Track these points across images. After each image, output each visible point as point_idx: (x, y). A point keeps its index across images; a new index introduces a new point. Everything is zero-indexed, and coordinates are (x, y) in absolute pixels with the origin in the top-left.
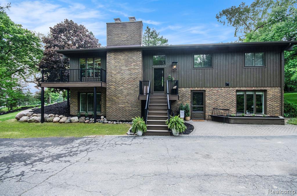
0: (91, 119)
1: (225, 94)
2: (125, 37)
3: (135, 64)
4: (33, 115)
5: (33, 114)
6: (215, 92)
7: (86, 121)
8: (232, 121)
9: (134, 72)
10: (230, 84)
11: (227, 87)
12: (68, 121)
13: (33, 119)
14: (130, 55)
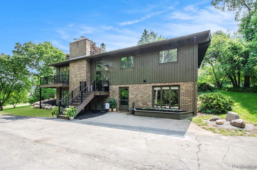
1: (143, 90)
3: (83, 69)
6: (136, 88)
9: (82, 75)
10: (147, 81)
11: (145, 84)
12: (50, 108)
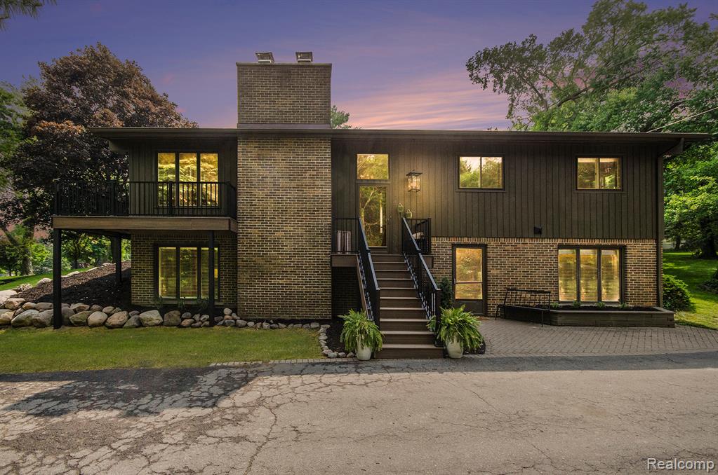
0: (197, 317)
1: (533, 255)
2: (288, 101)
3: (314, 173)
4: (24, 306)
5: (25, 302)
6: (509, 248)
7: (186, 322)
8: (560, 319)
9: (311, 193)
10: (544, 232)
11: (537, 238)
12: (133, 321)
13: (28, 317)
14: (300, 150)
